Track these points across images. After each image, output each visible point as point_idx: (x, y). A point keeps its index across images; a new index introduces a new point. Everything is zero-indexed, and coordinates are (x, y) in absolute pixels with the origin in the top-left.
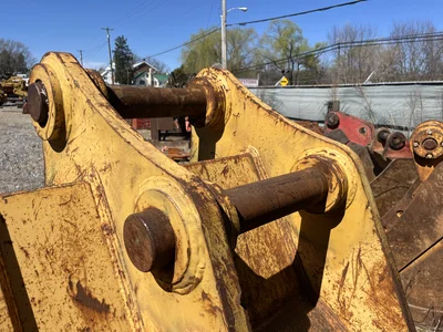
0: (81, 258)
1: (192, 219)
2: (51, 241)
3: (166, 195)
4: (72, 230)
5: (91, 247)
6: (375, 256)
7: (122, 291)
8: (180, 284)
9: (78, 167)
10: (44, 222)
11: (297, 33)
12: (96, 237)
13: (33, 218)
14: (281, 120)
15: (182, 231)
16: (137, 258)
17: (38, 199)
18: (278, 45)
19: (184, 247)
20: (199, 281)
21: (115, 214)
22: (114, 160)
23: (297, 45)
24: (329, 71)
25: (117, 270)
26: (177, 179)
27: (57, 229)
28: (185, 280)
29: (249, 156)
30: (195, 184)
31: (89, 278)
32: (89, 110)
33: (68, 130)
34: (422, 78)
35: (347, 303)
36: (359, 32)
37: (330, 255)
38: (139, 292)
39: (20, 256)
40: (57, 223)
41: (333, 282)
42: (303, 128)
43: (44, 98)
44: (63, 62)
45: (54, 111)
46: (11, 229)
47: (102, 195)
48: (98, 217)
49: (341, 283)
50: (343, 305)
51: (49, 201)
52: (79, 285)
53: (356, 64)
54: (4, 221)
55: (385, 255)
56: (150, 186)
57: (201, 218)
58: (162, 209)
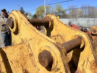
0: (25, 63)
1: (58, 54)
2: (18, 59)
3: (50, 47)
4: (22, 55)
5: (27, 59)
6: (92, 59)
7: (35, 70)
8: (54, 70)
9: (22, 39)
10: (16, 54)
11: (61, 7)
12: (28, 57)
13: (13, 53)
14: (68, 27)
15: (55, 57)
16: (43, 63)
17: (14, 48)
18: (57, 9)
19: (56, 61)
20: (59, 69)
21: (33, 51)
22: (33, 38)
23: (61, 9)
24: (68, 15)
25: (34, 65)
26: (53, 43)
27: (19, 55)
28: (55, 69)
29: (60, 35)
30: (57, 44)
31: (27, 68)
32: (25, 25)
33: (19, 30)
34: (88, 17)
35: (84, 69)
36: (74, 6)
37: (80, 58)
38: (40, 70)
39: (10, 63)
40: (19, 54)
41: (81, 65)
42: (73, 29)
43: (13, 22)
44: (18, 13)
45: (16, 25)
46: (8, 56)
47: (29, 46)
48: (28, 52)
49: (83, 65)
50: (83, 70)
51: (17, 48)
52: (25, 69)
53: (74, 13)
54: (6, 54)
55: (95, 58)
56: (45, 44)
57: (61, 53)
58: (49, 50)
